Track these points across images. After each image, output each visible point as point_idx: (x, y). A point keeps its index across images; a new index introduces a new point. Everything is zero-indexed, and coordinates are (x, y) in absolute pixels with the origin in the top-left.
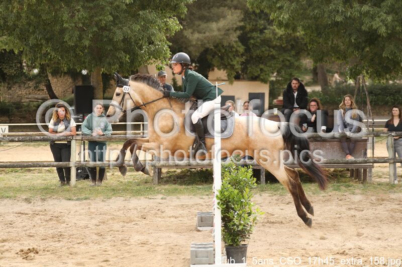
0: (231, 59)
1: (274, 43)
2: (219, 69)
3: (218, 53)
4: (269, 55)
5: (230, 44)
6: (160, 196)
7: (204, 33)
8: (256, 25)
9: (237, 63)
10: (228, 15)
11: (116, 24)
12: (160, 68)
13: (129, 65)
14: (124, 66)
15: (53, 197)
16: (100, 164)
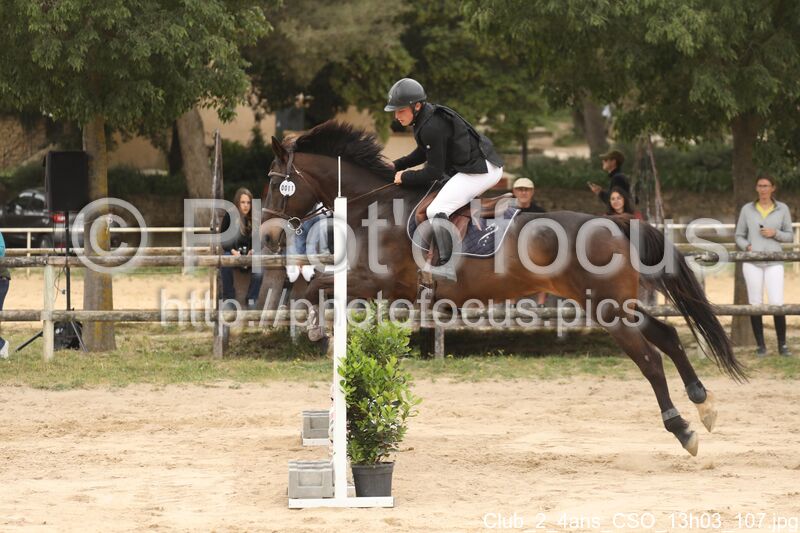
11: (136, 25)
12: (226, 116)
13: (162, 108)
14: (152, 110)
15: (9, 382)
16: (105, 315)
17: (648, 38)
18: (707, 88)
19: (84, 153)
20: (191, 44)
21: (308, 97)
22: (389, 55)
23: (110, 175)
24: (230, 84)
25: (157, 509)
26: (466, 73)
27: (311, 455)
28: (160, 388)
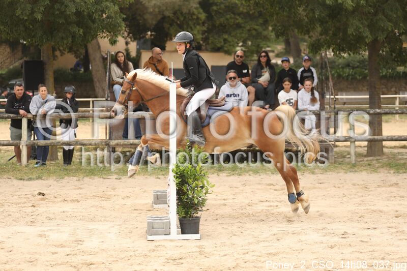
12: (113, 42)
15: (5, 177)
16: (53, 142)
17: (327, 2)
18: (357, 27)
19: (42, 61)
21: (153, 33)
22: (193, 12)
23: (55, 72)
25: (81, 241)
26: (233, 21)
27: (157, 213)
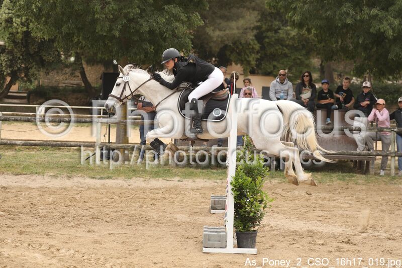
0: (248, 55)
1: (287, 42)
2: (236, 64)
3: (235, 49)
4: (281, 54)
5: (247, 41)
6: (177, 179)
7: (225, 31)
8: (272, 25)
9: (253, 59)
10: (247, 15)
11: (143, 17)
13: (153, 55)
14: (149, 55)
15: (80, 175)
16: (123, 146)
17: (372, 30)
18: (397, 54)
20: (167, 26)
24: (184, 45)
28: (147, 180)
